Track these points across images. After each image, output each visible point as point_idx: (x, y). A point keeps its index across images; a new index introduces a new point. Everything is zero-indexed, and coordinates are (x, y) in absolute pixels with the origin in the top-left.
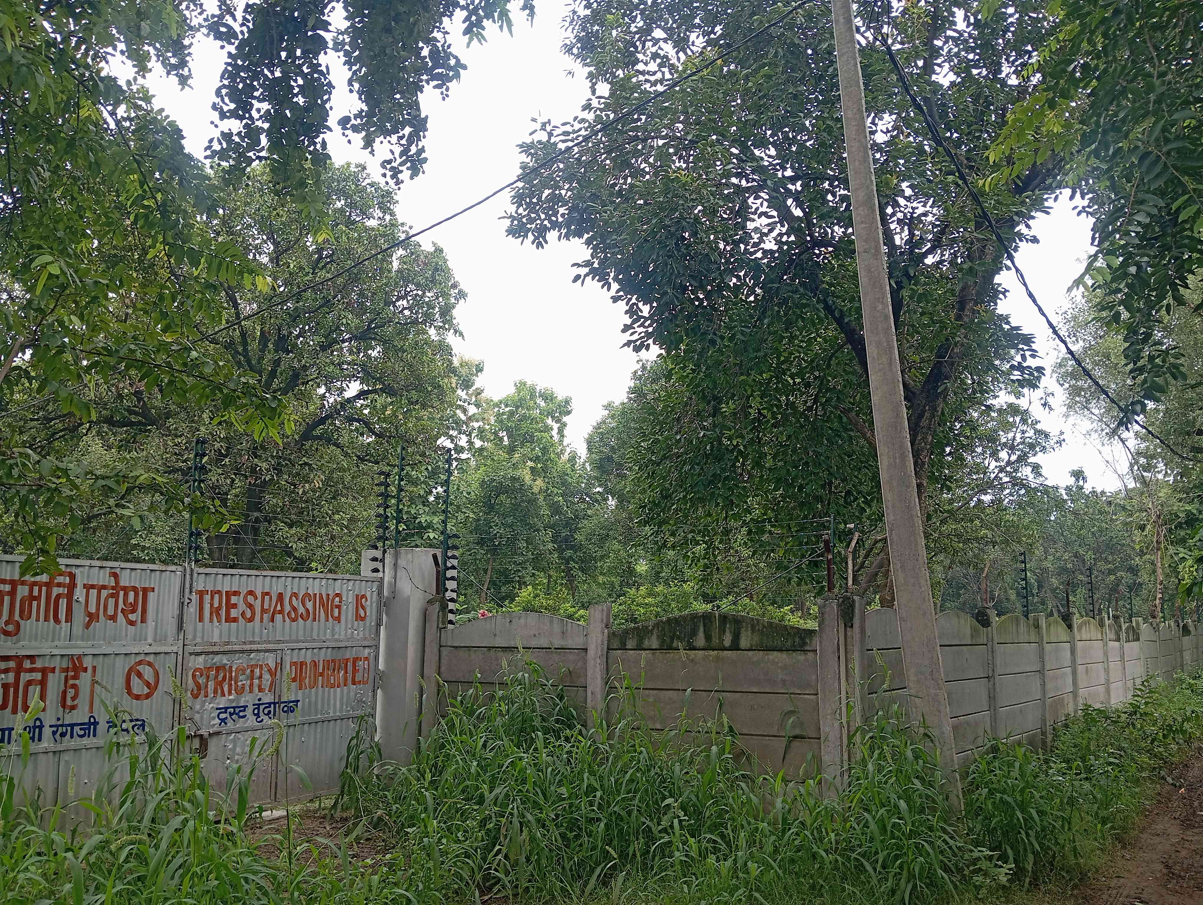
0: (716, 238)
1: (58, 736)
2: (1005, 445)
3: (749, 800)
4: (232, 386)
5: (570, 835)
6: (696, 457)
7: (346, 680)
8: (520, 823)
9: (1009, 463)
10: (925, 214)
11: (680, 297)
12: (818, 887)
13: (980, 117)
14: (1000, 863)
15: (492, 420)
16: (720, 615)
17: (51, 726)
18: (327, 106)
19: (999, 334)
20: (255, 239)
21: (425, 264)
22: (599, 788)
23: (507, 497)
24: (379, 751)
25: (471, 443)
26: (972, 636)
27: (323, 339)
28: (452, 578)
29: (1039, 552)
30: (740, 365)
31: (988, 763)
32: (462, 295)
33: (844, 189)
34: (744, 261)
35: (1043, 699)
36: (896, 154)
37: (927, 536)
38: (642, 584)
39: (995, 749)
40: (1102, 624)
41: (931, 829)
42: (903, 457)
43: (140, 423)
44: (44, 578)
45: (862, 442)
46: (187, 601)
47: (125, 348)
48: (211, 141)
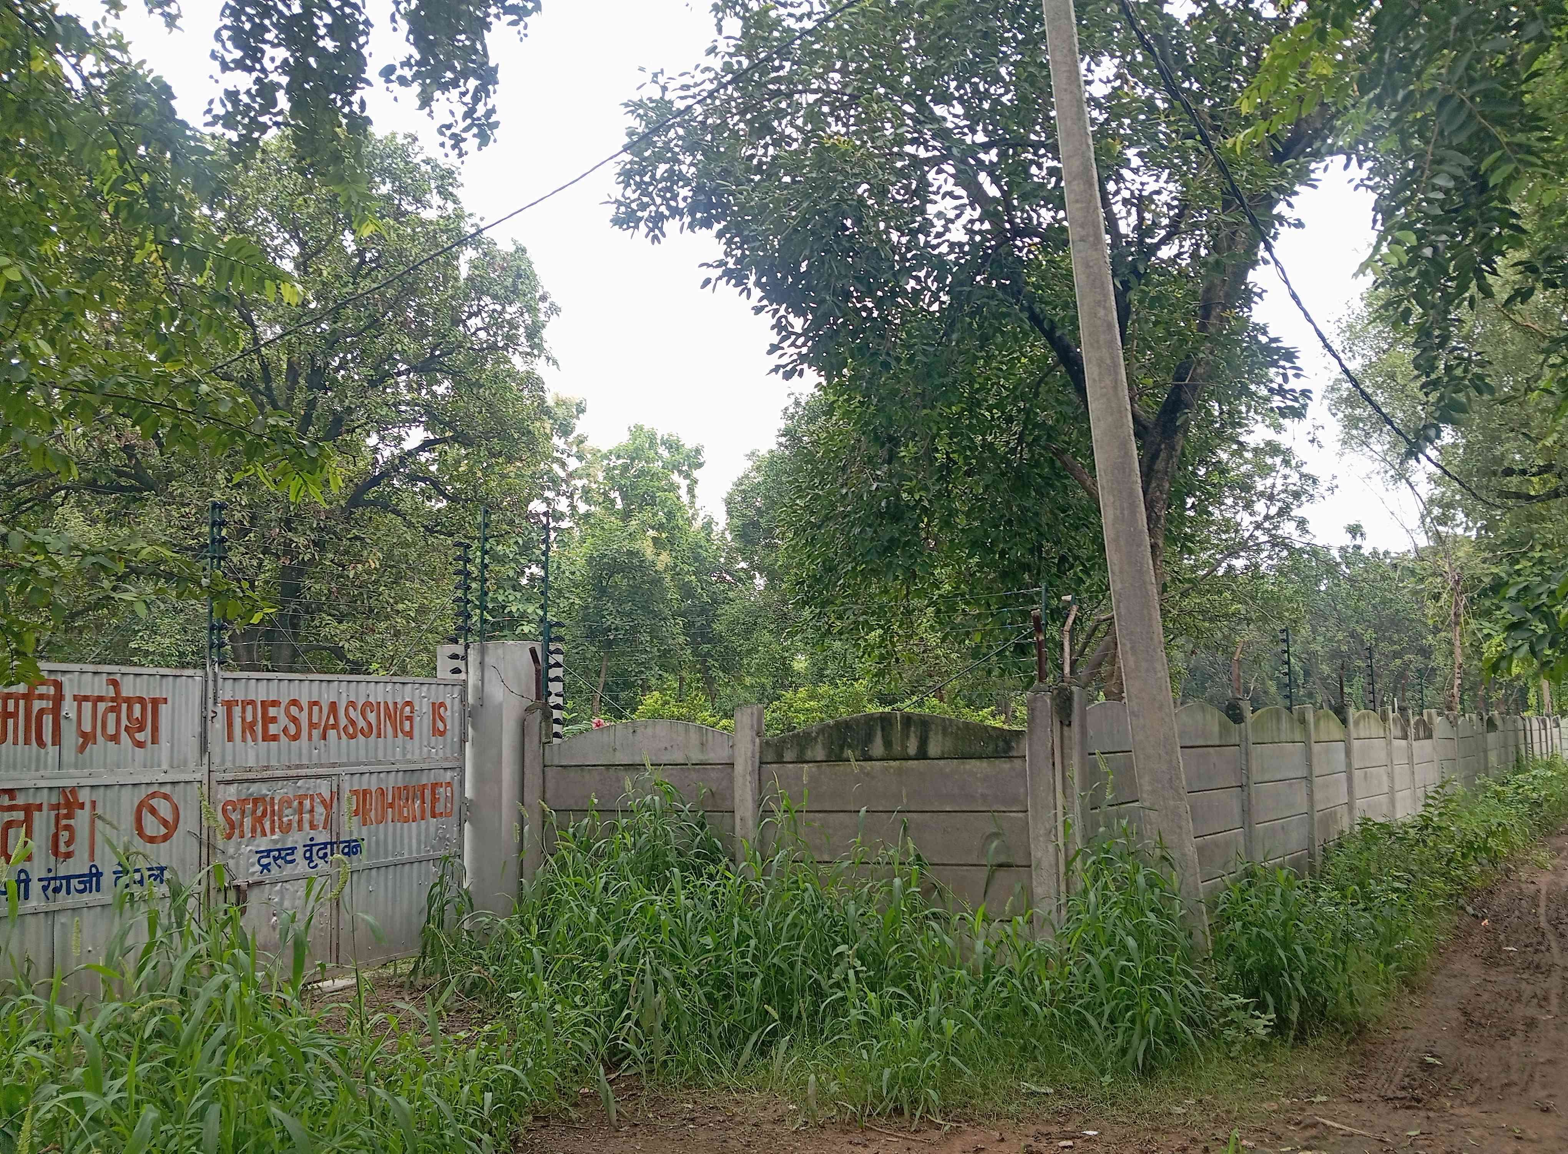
0: (888, 227)
1: (50, 892)
2: (1262, 494)
3: (943, 943)
4: (257, 430)
5: (718, 995)
6: (868, 517)
7: (423, 811)
8: (655, 982)
9: (1267, 517)
10: (1158, 192)
11: (842, 305)
12: (1030, 1049)
13: (1228, 58)
14: (1257, 1013)
15: (601, 476)
16: (902, 716)
17: (40, 880)
18: (365, 51)
19: (1254, 347)
20: (273, 238)
21: (503, 269)
22: (752, 934)
23: (623, 577)
24: (470, 900)
25: (573, 507)
26: (1221, 737)
27: (372, 372)
28: (557, 679)
29: (1305, 631)
30: (923, 395)
31: (1242, 891)
32: (554, 309)
33: (1053, 159)
34: (925, 258)
35: (1310, 814)
36: (1119, 110)
37: (1164, 613)
38: (801, 685)
39: (1250, 874)
40: (1384, 718)
41: (1170, 973)
42: (1133, 507)
43: (132, 488)
44: (22, 688)
45: (1080, 492)
46: (211, 714)
47: (112, 382)
48: (211, 102)
